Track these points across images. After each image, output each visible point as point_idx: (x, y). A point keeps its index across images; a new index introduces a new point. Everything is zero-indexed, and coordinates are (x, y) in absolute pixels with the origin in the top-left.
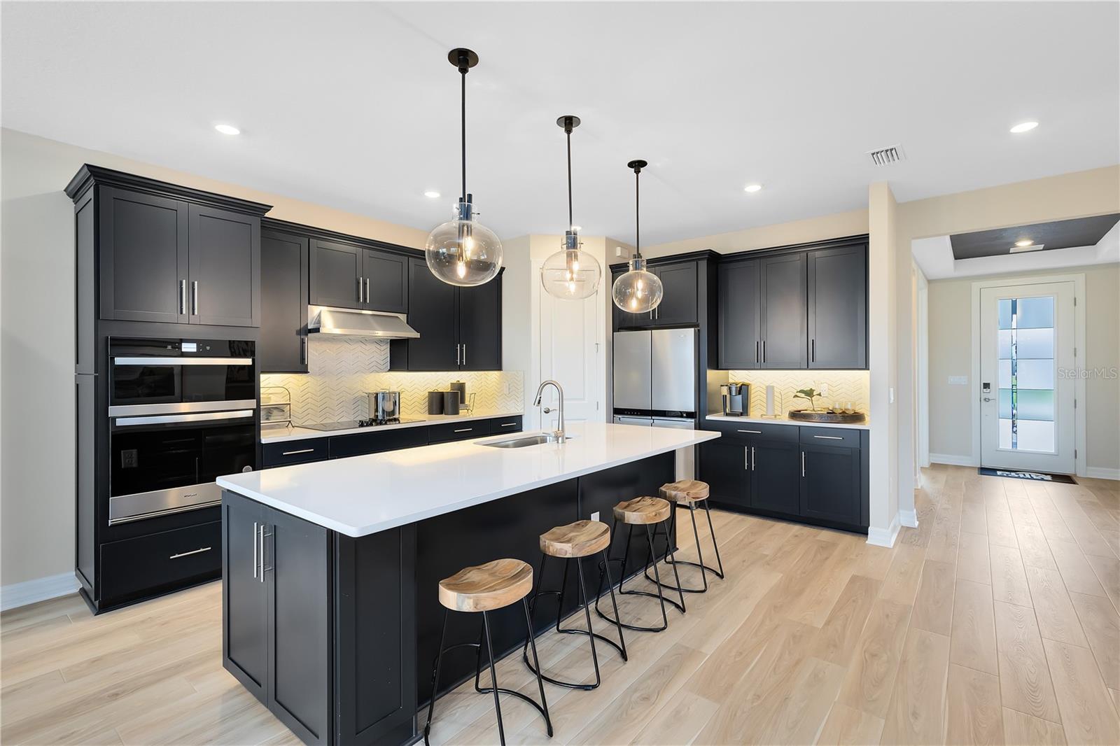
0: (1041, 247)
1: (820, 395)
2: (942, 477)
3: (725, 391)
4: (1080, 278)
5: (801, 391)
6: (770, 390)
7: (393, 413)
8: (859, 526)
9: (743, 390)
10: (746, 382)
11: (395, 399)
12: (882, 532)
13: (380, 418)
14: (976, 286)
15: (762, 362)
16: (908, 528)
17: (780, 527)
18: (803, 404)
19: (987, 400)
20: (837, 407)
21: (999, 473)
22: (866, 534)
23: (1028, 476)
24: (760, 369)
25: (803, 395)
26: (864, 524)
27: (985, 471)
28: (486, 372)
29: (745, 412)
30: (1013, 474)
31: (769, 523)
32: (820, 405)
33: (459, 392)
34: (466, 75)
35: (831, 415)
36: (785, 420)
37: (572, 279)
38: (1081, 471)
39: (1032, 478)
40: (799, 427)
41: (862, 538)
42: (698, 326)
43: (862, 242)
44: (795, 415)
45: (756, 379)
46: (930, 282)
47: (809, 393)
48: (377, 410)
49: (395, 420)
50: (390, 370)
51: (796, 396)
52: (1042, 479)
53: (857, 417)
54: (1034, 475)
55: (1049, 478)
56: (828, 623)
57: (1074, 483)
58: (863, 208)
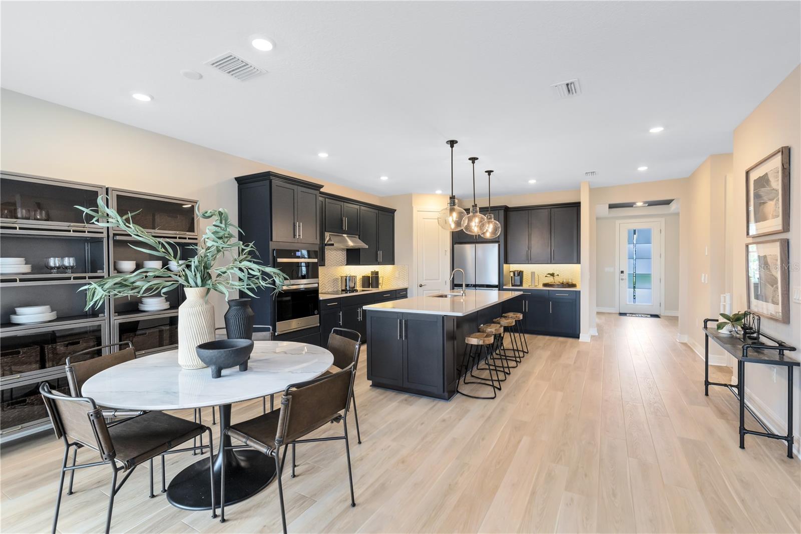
0: (647, 205)
1: (558, 275)
2: (603, 317)
3: (512, 274)
4: (663, 220)
5: (549, 274)
6: (533, 274)
7: (354, 287)
8: (575, 334)
9: (520, 274)
10: (522, 270)
11: (353, 278)
12: (585, 336)
13: (348, 289)
14: (618, 222)
15: (529, 261)
16: (594, 336)
17: (540, 337)
18: (550, 280)
19: (622, 279)
20: (565, 281)
21: (628, 315)
22: (578, 338)
23: (640, 316)
24: (528, 264)
25: (549, 276)
26: (578, 333)
27: (621, 314)
28: (384, 266)
29: (521, 284)
30: (634, 315)
31: (534, 336)
32: (558, 280)
33: (376, 275)
34: (453, 148)
35: (563, 285)
36: (541, 287)
37: (476, 226)
38: (662, 312)
39: (642, 317)
40: (549, 290)
41: (577, 340)
42: (499, 242)
43: (577, 206)
44: (545, 285)
45: (527, 269)
46: (597, 219)
47: (552, 275)
48: (346, 286)
49: (355, 290)
50: (346, 265)
51: (546, 276)
52: (646, 317)
53: (574, 286)
54: (643, 315)
55: (649, 316)
56: (575, 363)
57: (659, 317)
58: (578, 191)
